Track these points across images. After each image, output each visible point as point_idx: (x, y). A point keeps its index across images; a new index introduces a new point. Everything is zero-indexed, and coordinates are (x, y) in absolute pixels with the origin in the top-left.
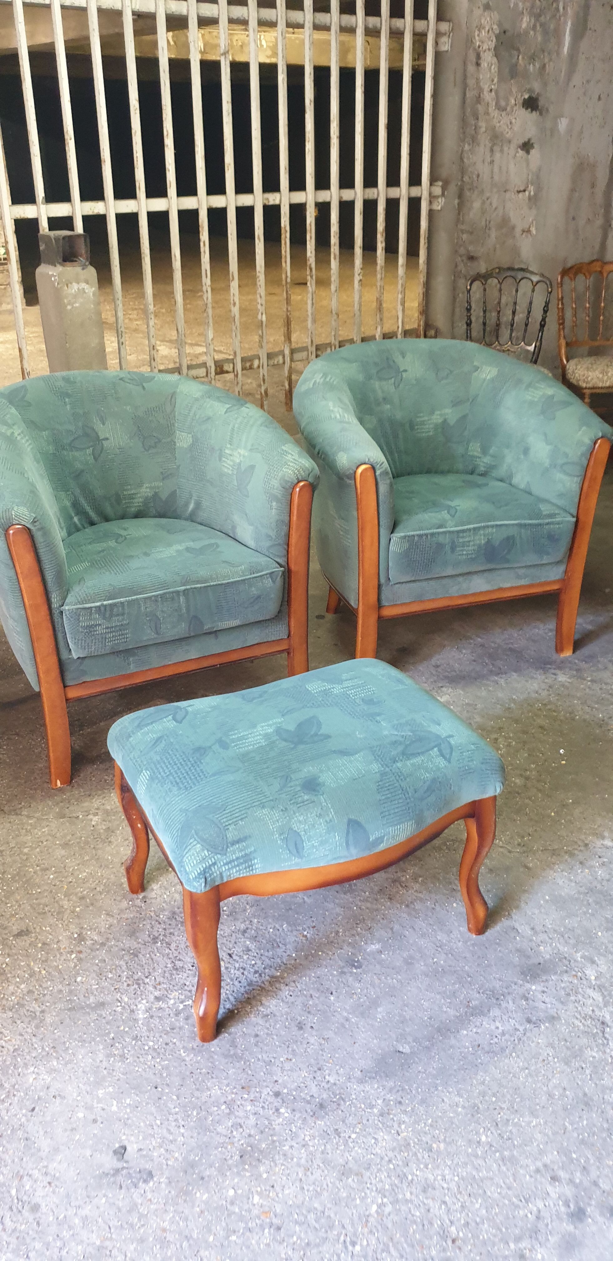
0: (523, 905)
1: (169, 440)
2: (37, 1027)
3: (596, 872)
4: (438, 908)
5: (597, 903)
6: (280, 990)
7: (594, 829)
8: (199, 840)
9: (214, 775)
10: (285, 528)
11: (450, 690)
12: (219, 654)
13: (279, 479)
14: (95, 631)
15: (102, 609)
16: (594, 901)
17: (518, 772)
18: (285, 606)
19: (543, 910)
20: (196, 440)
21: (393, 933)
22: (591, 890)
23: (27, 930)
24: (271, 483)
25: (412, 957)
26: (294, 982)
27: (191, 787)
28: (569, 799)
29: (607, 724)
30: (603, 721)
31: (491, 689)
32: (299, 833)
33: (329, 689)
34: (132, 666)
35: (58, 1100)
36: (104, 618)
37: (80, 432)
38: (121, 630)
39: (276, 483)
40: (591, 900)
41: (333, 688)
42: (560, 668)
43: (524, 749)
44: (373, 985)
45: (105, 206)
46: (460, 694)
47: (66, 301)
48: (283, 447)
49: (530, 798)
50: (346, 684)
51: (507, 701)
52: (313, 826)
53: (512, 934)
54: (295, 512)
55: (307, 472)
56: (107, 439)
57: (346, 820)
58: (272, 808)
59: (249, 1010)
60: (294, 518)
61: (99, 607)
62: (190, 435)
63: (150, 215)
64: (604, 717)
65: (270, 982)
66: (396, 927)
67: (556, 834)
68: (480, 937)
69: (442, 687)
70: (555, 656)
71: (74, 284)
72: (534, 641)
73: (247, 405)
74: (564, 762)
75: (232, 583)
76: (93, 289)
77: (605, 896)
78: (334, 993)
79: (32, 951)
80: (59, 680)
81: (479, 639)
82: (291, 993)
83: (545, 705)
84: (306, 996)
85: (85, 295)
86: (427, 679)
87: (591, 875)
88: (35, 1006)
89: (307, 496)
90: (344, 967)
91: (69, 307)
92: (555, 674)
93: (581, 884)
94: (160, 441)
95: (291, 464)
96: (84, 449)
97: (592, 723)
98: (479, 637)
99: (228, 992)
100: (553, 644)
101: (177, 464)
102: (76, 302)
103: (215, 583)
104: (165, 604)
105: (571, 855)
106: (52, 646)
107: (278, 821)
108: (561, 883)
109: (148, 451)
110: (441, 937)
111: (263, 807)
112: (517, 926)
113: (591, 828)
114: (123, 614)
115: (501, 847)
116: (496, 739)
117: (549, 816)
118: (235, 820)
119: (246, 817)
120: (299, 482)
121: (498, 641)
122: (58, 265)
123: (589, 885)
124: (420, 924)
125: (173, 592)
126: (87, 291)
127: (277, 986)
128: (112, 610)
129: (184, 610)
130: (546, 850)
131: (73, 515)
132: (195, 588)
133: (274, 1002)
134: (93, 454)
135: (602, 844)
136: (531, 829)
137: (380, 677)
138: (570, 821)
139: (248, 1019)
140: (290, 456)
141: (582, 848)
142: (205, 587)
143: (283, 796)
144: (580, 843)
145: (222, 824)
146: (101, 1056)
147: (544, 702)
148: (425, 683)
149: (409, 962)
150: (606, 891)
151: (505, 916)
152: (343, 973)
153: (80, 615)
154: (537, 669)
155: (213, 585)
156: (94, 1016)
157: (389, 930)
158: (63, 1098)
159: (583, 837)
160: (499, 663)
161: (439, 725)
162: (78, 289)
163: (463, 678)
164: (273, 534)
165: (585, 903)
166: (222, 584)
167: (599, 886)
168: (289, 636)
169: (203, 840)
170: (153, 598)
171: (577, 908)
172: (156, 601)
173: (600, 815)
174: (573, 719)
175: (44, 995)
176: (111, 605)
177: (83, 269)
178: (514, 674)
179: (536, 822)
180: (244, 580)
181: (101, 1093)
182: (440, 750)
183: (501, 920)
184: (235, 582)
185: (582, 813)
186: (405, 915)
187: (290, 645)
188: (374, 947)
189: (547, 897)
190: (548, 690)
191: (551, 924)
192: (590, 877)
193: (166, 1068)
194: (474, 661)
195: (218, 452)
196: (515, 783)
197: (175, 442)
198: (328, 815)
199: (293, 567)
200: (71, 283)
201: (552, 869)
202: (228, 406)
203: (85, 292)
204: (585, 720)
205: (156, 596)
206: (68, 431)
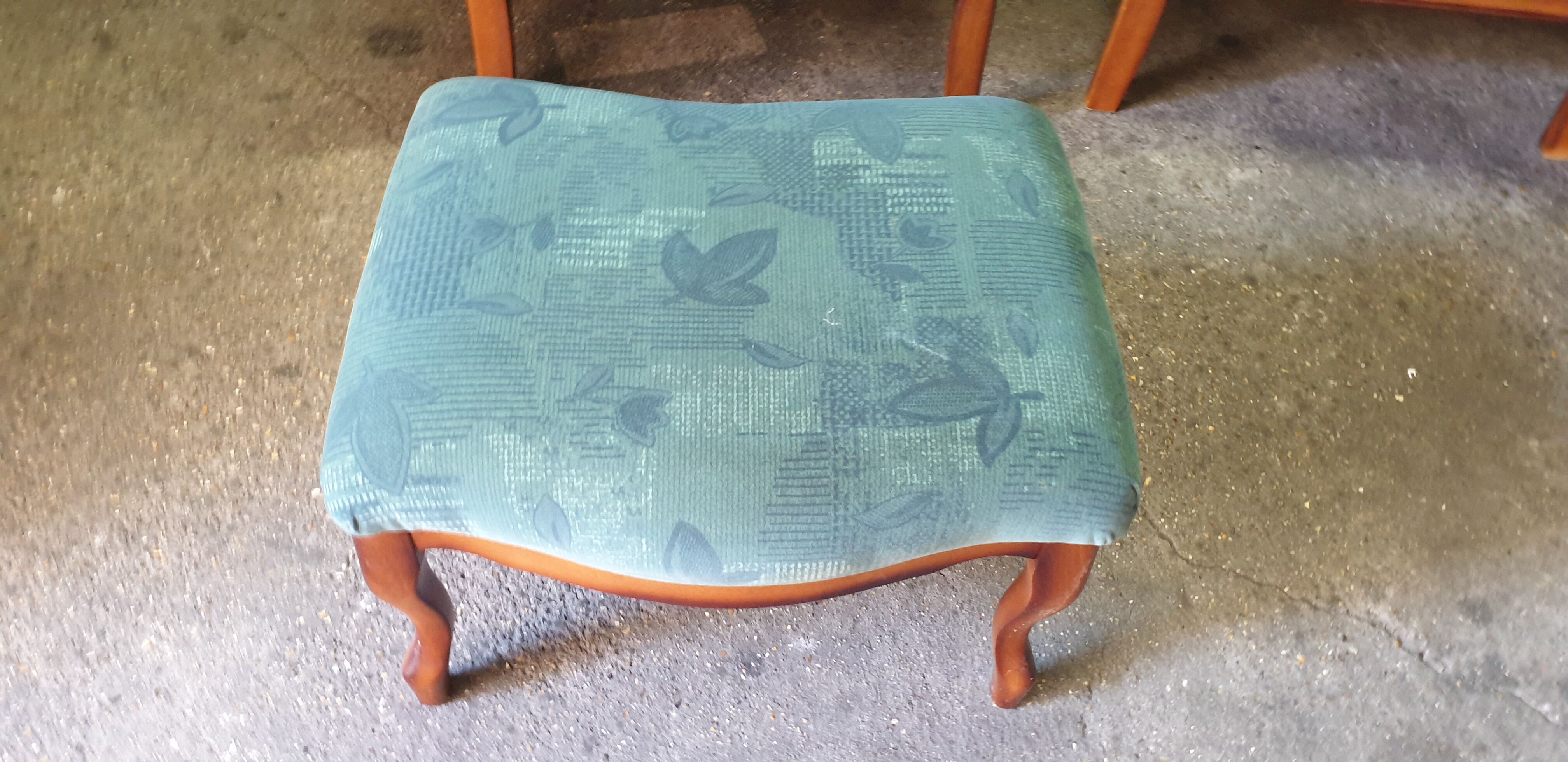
0: (1128, 677)
2: (210, 552)
3: (1317, 669)
4: (963, 616)
5: (1277, 737)
6: (601, 656)
7: (1373, 572)
8: (356, 447)
9: (469, 305)
11: (1270, 160)
16: (1274, 732)
17: (1295, 386)
19: (1159, 708)
21: (853, 630)
22: (1283, 703)
23: (297, 368)
25: (856, 697)
26: (632, 651)
27: (411, 316)
28: (1360, 483)
29: (1548, 344)
30: (1544, 333)
31: (1352, 183)
32: (562, 511)
33: (857, 168)
35: (160, 701)
40: (1268, 726)
41: (867, 167)
42: (1524, 183)
43: (1336, 340)
44: (757, 720)
46: (1283, 174)
49: (1282, 453)
50: (904, 166)
51: (1368, 222)
52: (598, 508)
53: (1070, 733)
57: (672, 522)
58: (528, 438)
59: (528, 672)
64: (1550, 325)
65: (594, 633)
66: (867, 621)
67: (1287, 550)
68: (1006, 712)
69: (1257, 148)
70: (1532, 152)
72: (1507, 103)
74: (1400, 398)
77: (1302, 730)
78: (683, 706)
79: (281, 409)
81: (1396, 66)
82: (614, 673)
83: (1439, 255)
84: (633, 689)
86: (1240, 120)
87: (1304, 671)
88: (227, 513)
90: (730, 660)
92: (1506, 193)
93: (1269, 683)
97: (1516, 329)
98: (1399, 62)
99: (518, 621)
100: (1543, 122)
105: (1291, 609)
107: (525, 470)
108: (1231, 663)
110: (936, 678)
111: (511, 428)
112: (1090, 717)
113: (1366, 566)
115: (1162, 537)
116: (1295, 298)
117: (1297, 507)
118: (439, 433)
119: (464, 436)
121: (1434, 81)
123: (1285, 690)
124: (914, 634)
127: (602, 646)
130: (1245, 577)
133: (578, 675)
135: (1368, 612)
136: (1244, 521)
137: (990, 171)
138: (1334, 532)
139: (517, 690)
141: (1321, 604)
143: (567, 417)
144: (1324, 591)
145: (410, 431)
146: (263, 652)
147: (1441, 249)
148: (1232, 128)
149: (845, 704)
150: (1312, 721)
151: (1078, 686)
152: (722, 671)
154: (1473, 169)
156: (297, 571)
157: (850, 621)
158: (169, 698)
159: (1337, 580)
160: (1404, 132)
161: (1029, 353)
163: (1311, 143)
165: (1253, 727)
167: (1304, 701)
169: (363, 451)
171: (1230, 731)
173: (1404, 544)
174: (1480, 310)
175: (251, 497)
178: (1421, 166)
179: (1264, 509)
181: (225, 718)
182: (982, 429)
183: (1065, 693)
185: (1368, 525)
186: (895, 604)
188: (802, 644)
189: (1185, 683)
190: (1468, 226)
191: (1158, 745)
192: (1298, 676)
193: (343, 721)
194: (1357, 111)
196: (1274, 408)
198: (638, 500)
201: (1233, 624)
204: (1503, 319)
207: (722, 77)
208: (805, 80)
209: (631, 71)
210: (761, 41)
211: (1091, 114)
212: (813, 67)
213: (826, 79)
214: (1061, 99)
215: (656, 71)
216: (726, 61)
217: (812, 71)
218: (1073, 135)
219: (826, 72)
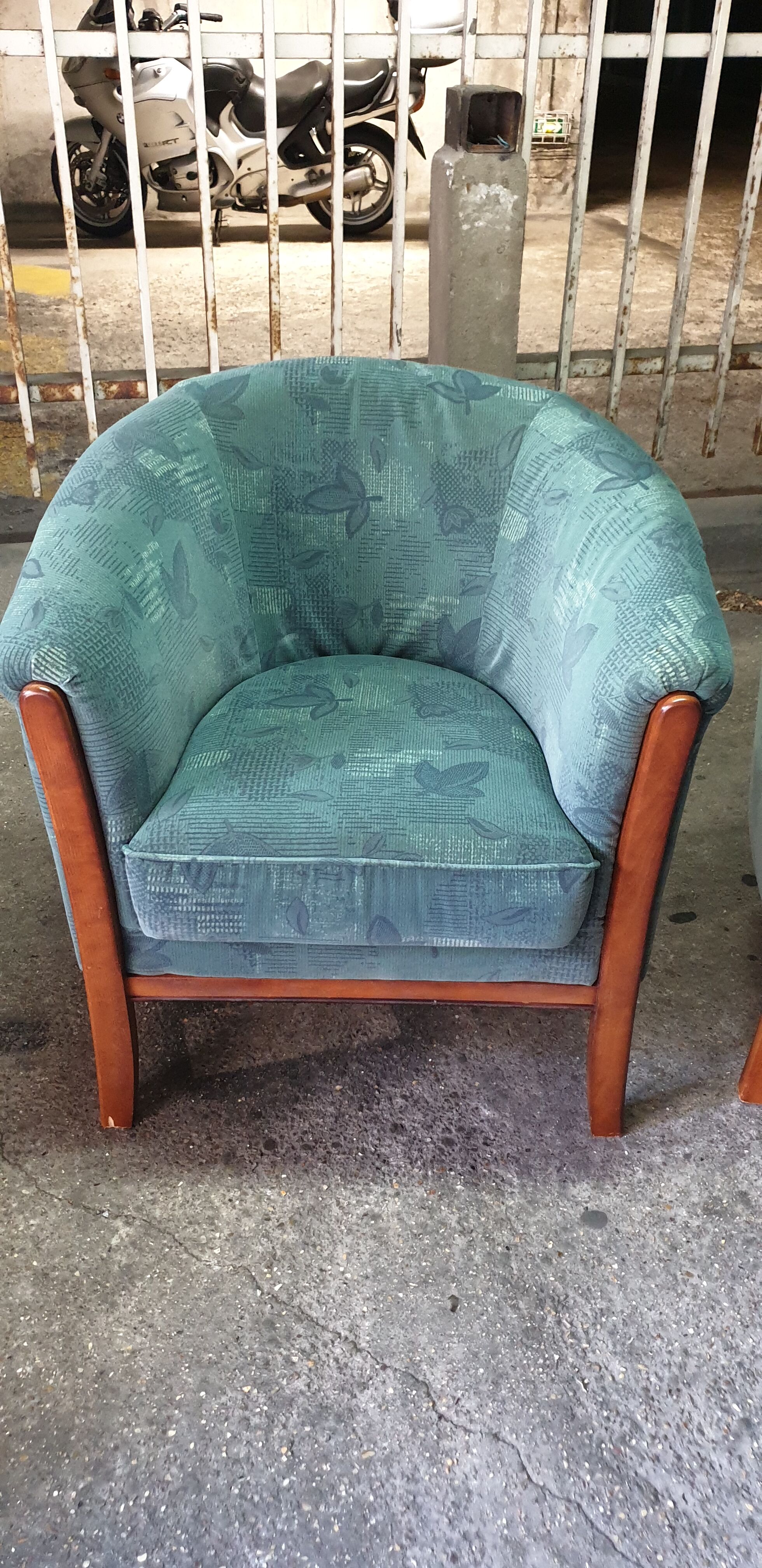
1: (488, 520)
10: (619, 783)
12: (438, 984)
13: (626, 677)
14: (174, 905)
15: (194, 866)
18: (595, 928)
20: (531, 535)
24: (611, 681)
34: (257, 968)
36: (195, 885)
37: (331, 479)
38: (226, 913)
39: (618, 686)
45: (588, 43)
47: (461, 215)
48: (669, 603)
54: (648, 754)
55: (696, 676)
56: (379, 499)
60: (644, 767)
61: (188, 865)
62: (526, 521)
63: (669, 64)
71: (481, 185)
73: (648, 482)
75: (471, 872)
76: (516, 197)
80: (114, 963)
85: (498, 207)
89: (682, 728)
91: (465, 227)
94: (472, 519)
95: (667, 650)
96: (331, 512)
101: (493, 571)
102: (478, 219)
103: (433, 865)
104: (322, 884)
106: (102, 904)
109: (446, 534)
114: (234, 885)
120: (672, 693)
122: (460, 148)
125: (340, 865)
126: (502, 200)
128: (212, 875)
129: (359, 903)
131: (283, 632)
132: (389, 865)
134: (347, 524)
140: (673, 627)
142: (409, 868)
153: (147, 871)
155: (428, 868)
162: (488, 196)
164: (591, 787)
166: (449, 869)
168: (595, 984)
170: (299, 868)
172: (304, 873)
176: (212, 864)
177: (503, 159)
180: (499, 872)
184: (478, 872)
187: (595, 1001)
195: (557, 570)
197: (498, 527)
199: (625, 862)
200: (476, 184)
202: (608, 475)
203: (498, 201)
205: (308, 865)
206: (307, 474)
207: (354, 1067)
208: (441, 1068)
209: (260, 1063)
210: (395, 1023)
211: (746, 1108)
212: (449, 1053)
213: (463, 1066)
214: (713, 1089)
215: (286, 1062)
216: (359, 1047)
217: (447, 1057)
218: (730, 1134)
219: (463, 1059)
